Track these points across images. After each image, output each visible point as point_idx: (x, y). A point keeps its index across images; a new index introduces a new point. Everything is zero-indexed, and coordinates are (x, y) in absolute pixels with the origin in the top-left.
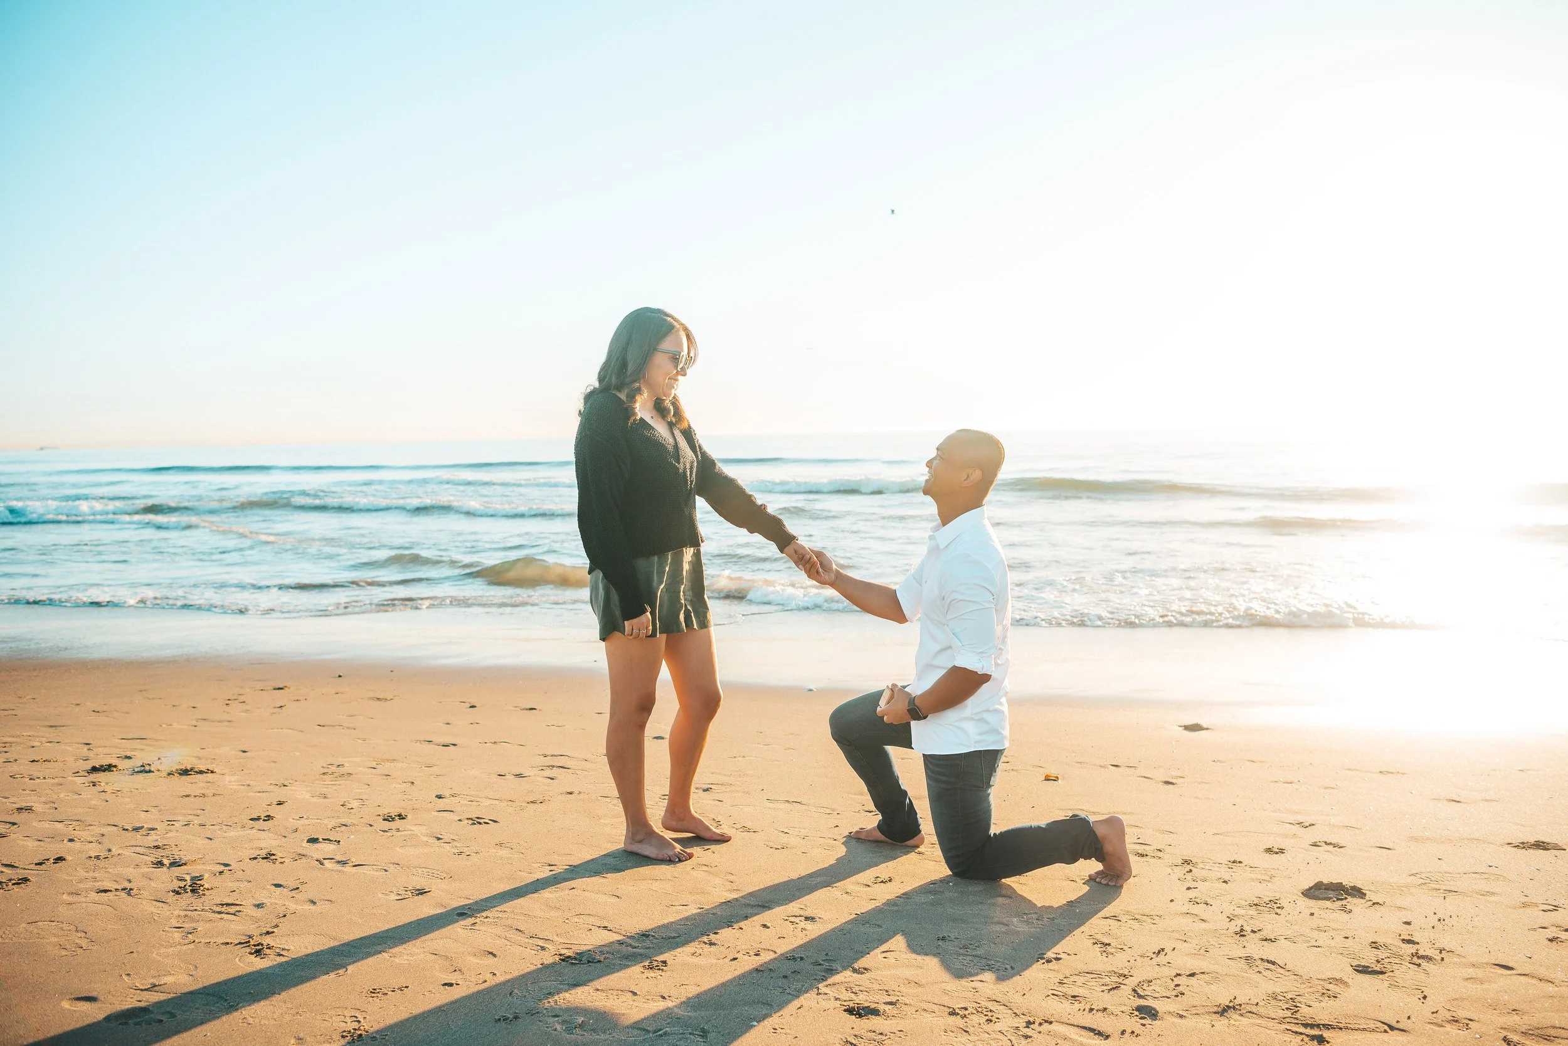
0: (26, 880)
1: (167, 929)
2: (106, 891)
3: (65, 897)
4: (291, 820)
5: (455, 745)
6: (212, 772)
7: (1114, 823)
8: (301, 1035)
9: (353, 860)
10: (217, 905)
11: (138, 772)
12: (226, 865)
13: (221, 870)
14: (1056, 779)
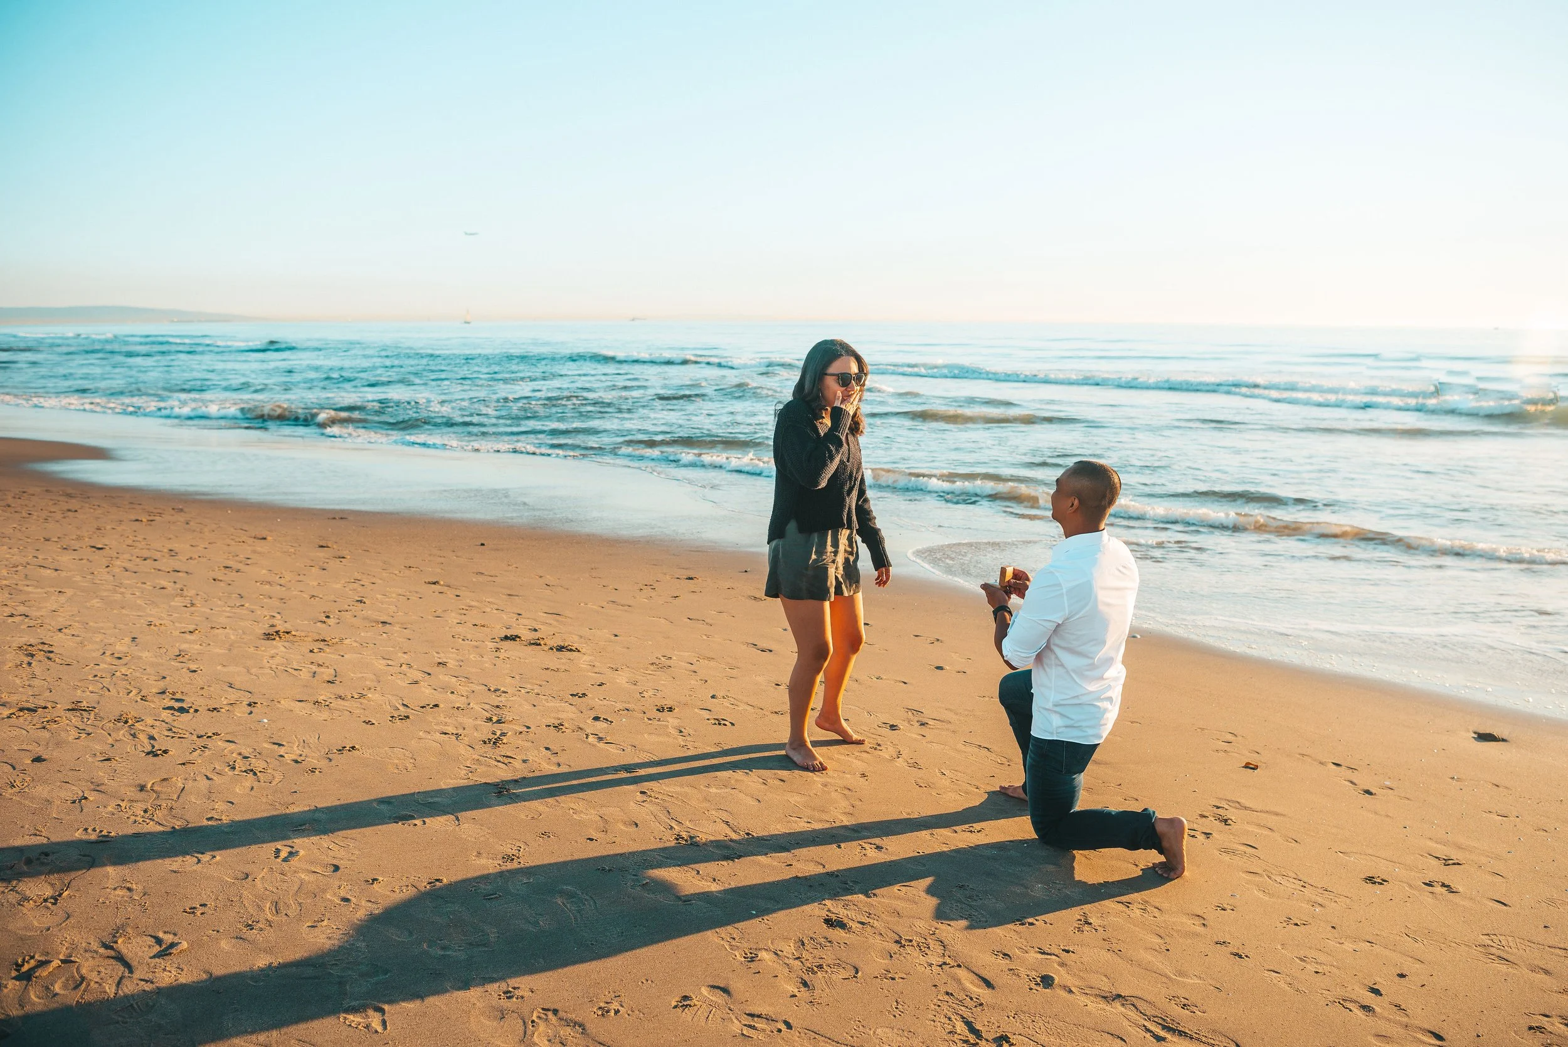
0: (408, 717)
1: (461, 767)
2: (446, 734)
3: (421, 733)
4: (597, 700)
5: (771, 651)
6: (579, 651)
7: (1175, 824)
8: (481, 852)
9: (608, 738)
10: (501, 756)
11: (533, 644)
12: (528, 728)
13: (521, 730)
14: (1255, 768)
